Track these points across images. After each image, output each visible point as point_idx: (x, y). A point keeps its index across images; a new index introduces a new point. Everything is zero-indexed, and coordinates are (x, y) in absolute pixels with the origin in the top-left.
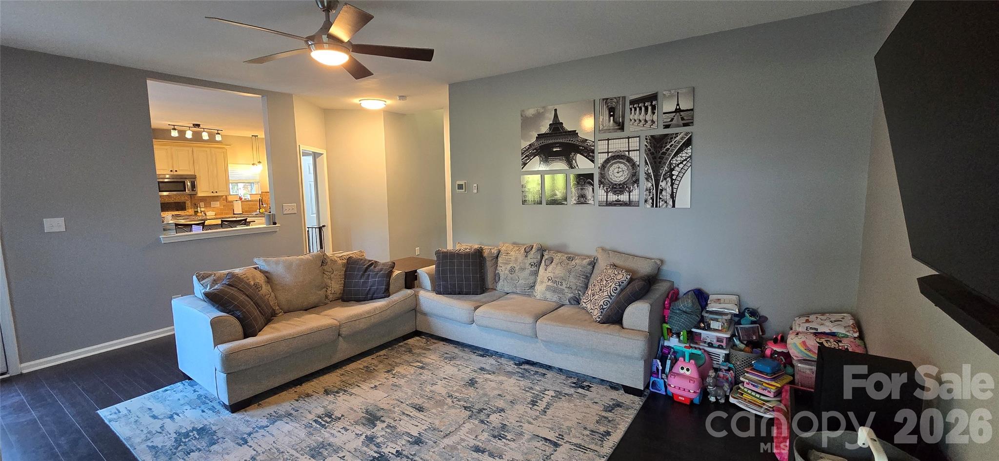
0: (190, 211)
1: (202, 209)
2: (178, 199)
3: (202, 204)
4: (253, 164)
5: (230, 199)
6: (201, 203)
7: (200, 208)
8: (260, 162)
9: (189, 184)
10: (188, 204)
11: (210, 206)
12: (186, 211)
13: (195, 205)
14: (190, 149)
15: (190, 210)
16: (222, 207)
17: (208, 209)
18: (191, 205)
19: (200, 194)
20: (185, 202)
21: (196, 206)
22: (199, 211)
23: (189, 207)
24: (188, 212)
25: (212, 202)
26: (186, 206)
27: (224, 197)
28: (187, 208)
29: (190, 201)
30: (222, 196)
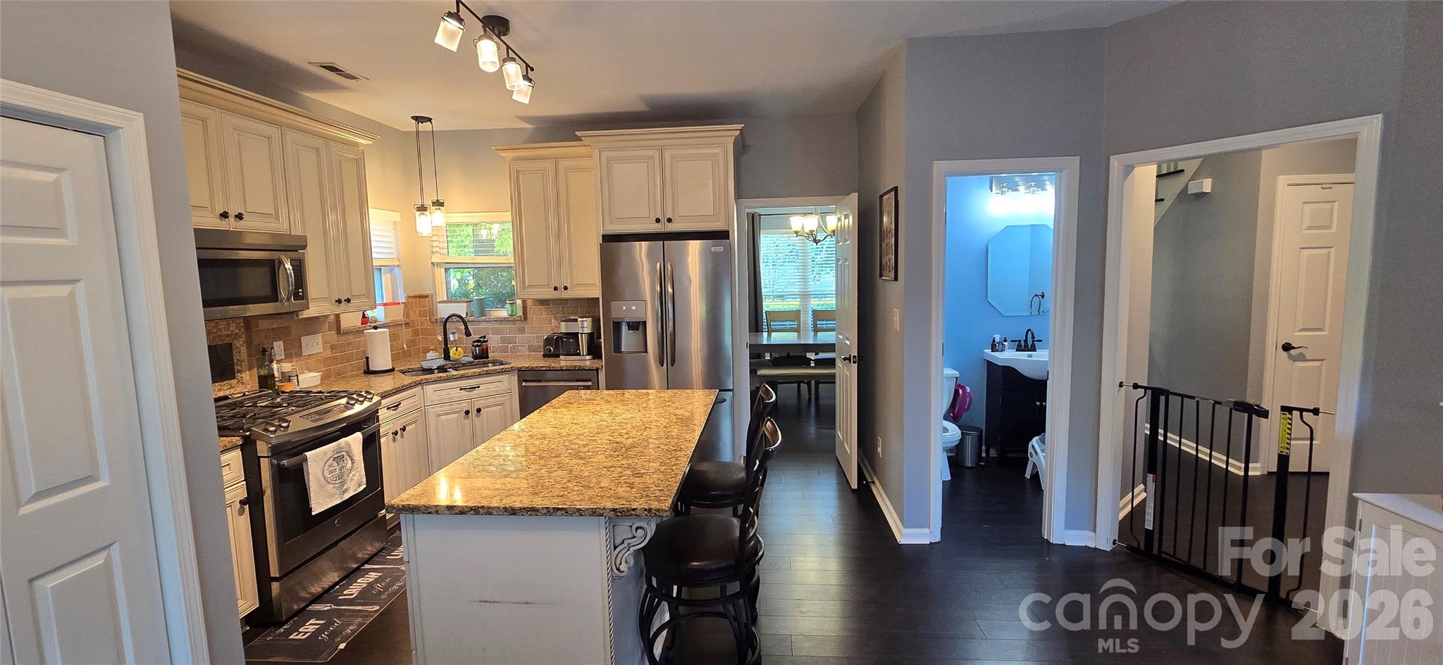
0: (247, 382)
3: (279, 347)
4: (422, 209)
5: (345, 322)
6: (275, 344)
7: (278, 362)
8: (439, 204)
9: (288, 266)
11: (300, 354)
12: (235, 381)
13: (262, 351)
15: (246, 375)
16: (329, 353)
17: (295, 362)
18: (250, 355)
19: (308, 310)
21: (263, 356)
22: (276, 375)
23: (243, 361)
24: (243, 383)
25: (304, 339)
26: (235, 361)
27: (332, 317)
28: (236, 367)
29: (244, 340)
30: (327, 316)
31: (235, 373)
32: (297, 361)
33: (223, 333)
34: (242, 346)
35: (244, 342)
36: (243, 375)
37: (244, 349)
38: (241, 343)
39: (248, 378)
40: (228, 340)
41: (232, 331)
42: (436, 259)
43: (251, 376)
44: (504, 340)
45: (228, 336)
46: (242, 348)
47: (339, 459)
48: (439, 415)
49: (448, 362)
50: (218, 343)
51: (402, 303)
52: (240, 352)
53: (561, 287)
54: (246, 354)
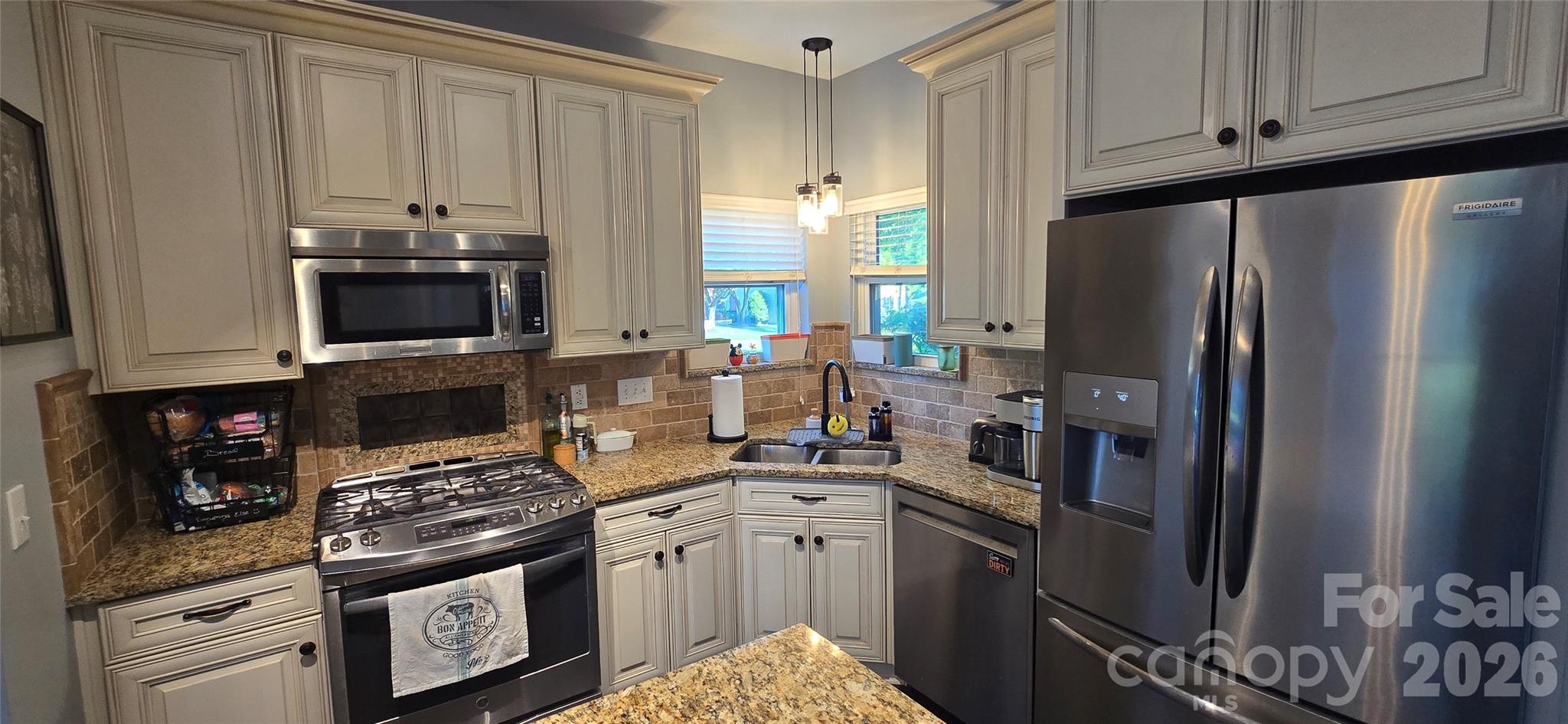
0: (524, 437)
1: (580, 421)
2: (470, 370)
3: (579, 394)
4: (805, 190)
5: (696, 362)
6: (574, 389)
7: (571, 414)
8: (833, 179)
9: (511, 289)
10: (518, 395)
11: (614, 403)
12: (505, 435)
13: (549, 397)
14: (521, 87)
15: (523, 429)
16: (664, 404)
17: (606, 414)
18: (530, 402)
19: (568, 347)
20: (501, 387)
21: (550, 404)
22: (564, 431)
23: (521, 408)
24: (517, 438)
25: (621, 384)
26: (508, 409)
27: (673, 355)
28: (508, 417)
29: (523, 380)
30: (664, 353)
31: (506, 424)
32: (608, 413)
33: (492, 371)
34: (519, 388)
35: (522, 383)
36: (519, 427)
37: (522, 395)
38: (519, 385)
39: (526, 432)
40: (497, 381)
41: (506, 369)
42: (856, 271)
43: (530, 429)
44: (931, 410)
45: (498, 375)
46: (519, 393)
47: (460, 608)
48: (757, 534)
49: (825, 439)
50: (482, 384)
51: (803, 336)
52: (516, 397)
53: (999, 325)
54: (525, 400)
